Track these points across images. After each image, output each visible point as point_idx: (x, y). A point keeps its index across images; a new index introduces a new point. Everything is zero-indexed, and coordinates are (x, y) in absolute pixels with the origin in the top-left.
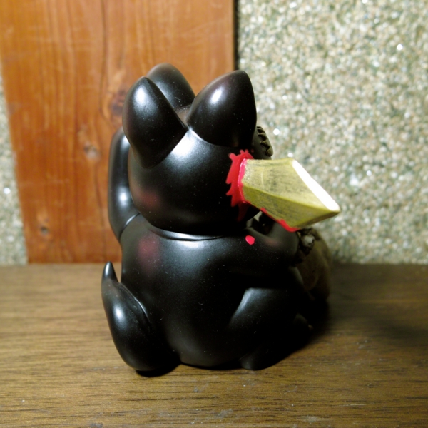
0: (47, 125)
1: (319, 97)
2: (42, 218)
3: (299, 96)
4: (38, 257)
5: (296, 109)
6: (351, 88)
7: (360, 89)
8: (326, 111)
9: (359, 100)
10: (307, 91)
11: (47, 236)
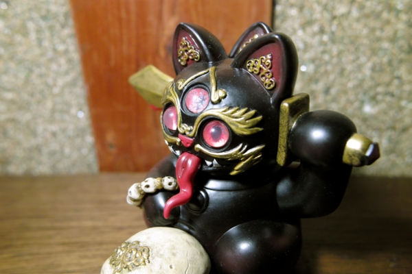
0: (113, 62)
1: (343, 38)
2: (110, 137)
3: (325, 38)
4: (107, 167)
5: (322, 48)
6: (373, 30)
7: (382, 29)
8: (348, 50)
9: (379, 39)
10: (333, 33)
11: (113, 150)
